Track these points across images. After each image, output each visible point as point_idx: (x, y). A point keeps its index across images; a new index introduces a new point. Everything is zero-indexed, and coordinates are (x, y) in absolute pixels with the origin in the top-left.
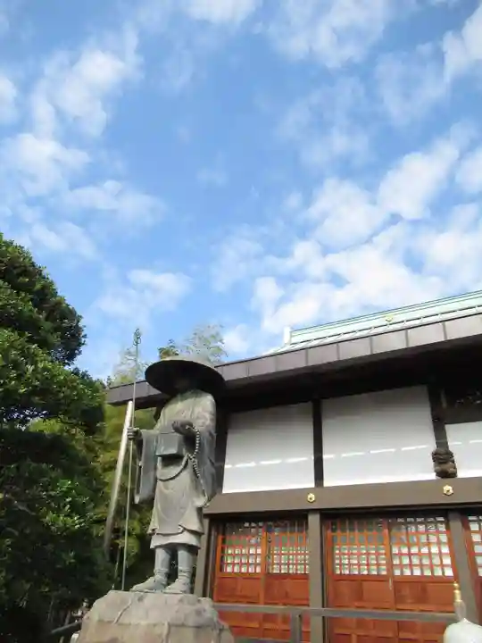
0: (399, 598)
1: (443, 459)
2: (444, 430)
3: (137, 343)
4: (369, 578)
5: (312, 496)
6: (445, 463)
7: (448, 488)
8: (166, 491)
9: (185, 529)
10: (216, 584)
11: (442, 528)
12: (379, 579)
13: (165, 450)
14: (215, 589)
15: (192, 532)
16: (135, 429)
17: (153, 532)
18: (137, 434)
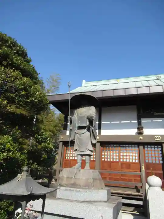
0: (122, 167)
2: (141, 120)
3: (69, 87)
4: (113, 162)
6: (141, 130)
7: (141, 138)
9: (89, 150)
10: (64, 162)
12: (116, 162)
13: (81, 124)
14: (64, 164)
15: (91, 151)
16: (71, 117)
17: (76, 150)
18: (71, 118)
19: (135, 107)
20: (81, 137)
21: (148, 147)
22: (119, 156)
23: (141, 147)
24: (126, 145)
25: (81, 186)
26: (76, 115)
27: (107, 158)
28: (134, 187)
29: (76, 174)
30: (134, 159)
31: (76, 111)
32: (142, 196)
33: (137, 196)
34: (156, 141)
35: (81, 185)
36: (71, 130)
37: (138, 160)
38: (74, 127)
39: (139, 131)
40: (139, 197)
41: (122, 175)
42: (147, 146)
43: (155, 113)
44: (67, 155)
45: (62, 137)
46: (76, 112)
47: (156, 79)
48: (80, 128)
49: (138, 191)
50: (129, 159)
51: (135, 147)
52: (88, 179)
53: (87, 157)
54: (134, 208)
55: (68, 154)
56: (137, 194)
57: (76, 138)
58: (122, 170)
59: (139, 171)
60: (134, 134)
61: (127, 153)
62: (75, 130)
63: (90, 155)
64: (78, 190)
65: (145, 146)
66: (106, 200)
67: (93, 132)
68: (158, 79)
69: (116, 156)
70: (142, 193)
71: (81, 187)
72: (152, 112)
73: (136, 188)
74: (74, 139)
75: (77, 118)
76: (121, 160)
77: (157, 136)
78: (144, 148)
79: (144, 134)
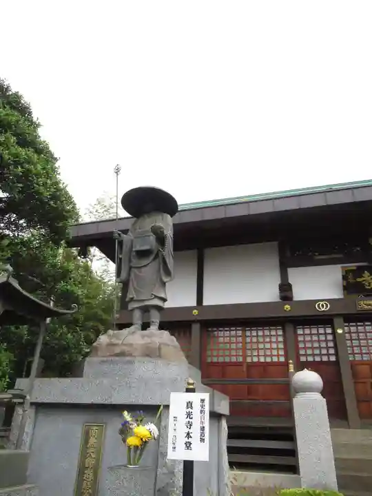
1: (285, 289)
2: (286, 271)
5: (195, 312)
7: (287, 307)
8: (140, 274)
9: (156, 296)
11: (280, 332)
13: (140, 246)
15: (162, 299)
17: (131, 299)
18: (119, 234)
36: (121, 259)
43: (317, 255)
62: (130, 261)
63: (159, 309)
67: (164, 260)
72: (310, 254)
77: (321, 303)
79: (294, 300)
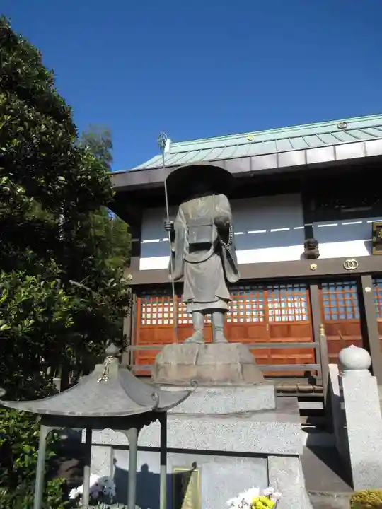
0: (272, 334)
4: (252, 324)
6: (312, 249)
7: (314, 266)
8: (198, 271)
9: (220, 298)
12: (258, 324)
15: (227, 301)
16: (172, 222)
17: (190, 301)
18: (172, 225)
19: (298, 196)
20: (199, 268)
21: (328, 287)
22: (265, 310)
23: (314, 288)
24: (279, 284)
25: (214, 382)
26: (181, 217)
27: (238, 317)
28: (303, 375)
29: (198, 354)
30: (298, 315)
31: (180, 207)
32: (321, 392)
33: (310, 391)
34: (346, 272)
35: (215, 379)
36: (174, 253)
37: (308, 315)
38: (180, 246)
39: (308, 252)
40: (313, 394)
41: (274, 351)
42: (326, 284)
43: (344, 208)
44: (144, 316)
45: (130, 276)
46: (180, 209)
47: (337, 129)
48: (195, 248)
49: (313, 382)
50: (288, 315)
51: (300, 288)
52: (230, 364)
53: (217, 315)
54: (307, 417)
55: (146, 313)
56: (311, 387)
57: (187, 272)
58: (272, 340)
59: (309, 339)
60: (298, 258)
61: (283, 302)
62: (183, 253)
63: (223, 311)
64: (213, 390)
65: (323, 284)
66: (274, 407)
67: (229, 256)
68: (341, 129)
69: (258, 310)
70: (322, 386)
71: (215, 384)
72: (337, 207)
73: (307, 374)
74: (182, 276)
75: (184, 225)
76: (270, 319)
77: (349, 261)
78: (320, 288)
79: (320, 258)
